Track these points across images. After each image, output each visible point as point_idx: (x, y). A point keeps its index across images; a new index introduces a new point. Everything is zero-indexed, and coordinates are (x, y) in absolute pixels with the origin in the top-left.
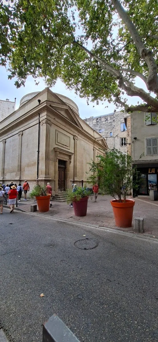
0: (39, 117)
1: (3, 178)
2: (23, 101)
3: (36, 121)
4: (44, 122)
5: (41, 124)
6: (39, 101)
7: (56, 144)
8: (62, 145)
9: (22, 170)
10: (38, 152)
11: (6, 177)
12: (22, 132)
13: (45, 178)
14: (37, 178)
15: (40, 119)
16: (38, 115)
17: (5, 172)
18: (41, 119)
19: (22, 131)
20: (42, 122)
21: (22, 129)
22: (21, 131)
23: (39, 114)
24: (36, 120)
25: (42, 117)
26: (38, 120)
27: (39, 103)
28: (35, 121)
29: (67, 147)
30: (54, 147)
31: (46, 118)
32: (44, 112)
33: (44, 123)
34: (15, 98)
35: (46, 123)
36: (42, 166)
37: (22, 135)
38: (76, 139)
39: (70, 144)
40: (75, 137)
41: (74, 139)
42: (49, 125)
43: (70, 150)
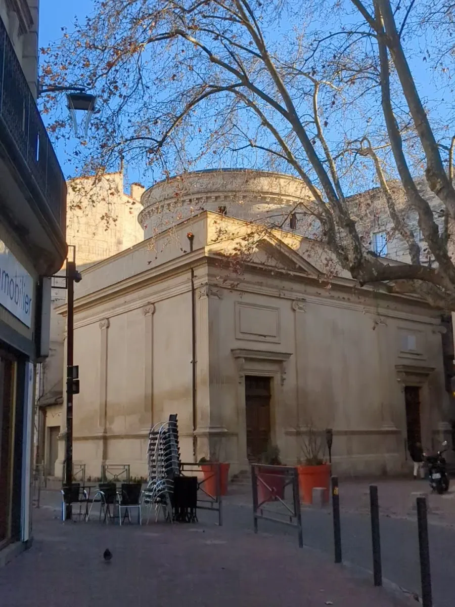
0: (193, 276)
1: (105, 429)
3: (186, 285)
4: (202, 292)
5: (197, 294)
6: (191, 237)
7: (236, 339)
8: (255, 337)
9: (156, 409)
10: (192, 364)
11: (113, 427)
12: (152, 306)
13: (211, 428)
14: (193, 428)
15: (194, 282)
16: (190, 270)
17: (109, 413)
18: (197, 283)
19: (154, 303)
20: (198, 290)
21: (151, 299)
22: (151, 303)
23: (192, 269)
24: (187, 282)
26: (191, 284)
28: (183, 283)
30: (233, 348)
31: (206, 283)
33: (203, 295)
35: (208, 294)
36: (204, 401)
37: (153, 313)
38: (300, 308)
39: (279, 326)
40: (294, 302)
41: (294, 310)
42: (216, 297)
43: (279, 343)
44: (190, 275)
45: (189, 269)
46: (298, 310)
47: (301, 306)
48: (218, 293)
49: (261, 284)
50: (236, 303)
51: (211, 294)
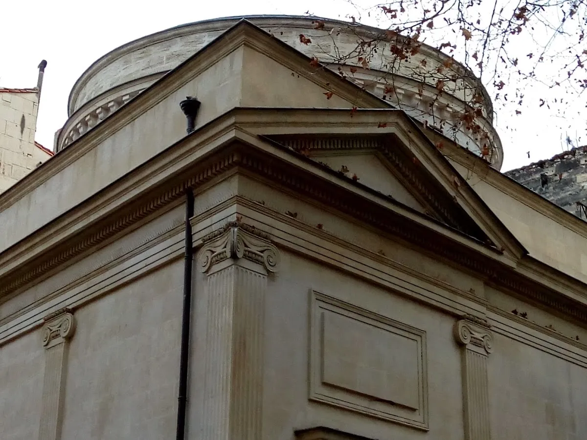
0: (190, 212)
2: (90, 91)
3: (169, 242)
4: (219, 250)
5: (202, 259)
6: (191, 107)
7: (311, 401)
8: (362, 405)
12: (69, 316)
15: (195, 229)
16: (184, 198)
18: (201, 230)
19: (73, 311)
20: (204, 250)
21: (70, 299)
22: (66, 311)
23: (189, 192)
24: (171, 233)
25: (209, 213)
26: (183, 235)
27: (192, 124)
28: (162, 238)
29: (402, 416)
30: (301, 426)
31: (234, 225)
32: (219, 178)
33: (220, 258)
34: (43, 65)
35: (234, 256)
37: (69, 338)
38: (476, 343)
39: (424, 383)
40: (461, 323)
41: (460, 345)
42: (258, 268)
43: (425, 431)
44: (181, 213)
45: (179, 195)
46: (470, 346)
47: (477, 335)
48: (265, 255)
49: (379, 258)
50: (314, 297)
51: (245, 256)
